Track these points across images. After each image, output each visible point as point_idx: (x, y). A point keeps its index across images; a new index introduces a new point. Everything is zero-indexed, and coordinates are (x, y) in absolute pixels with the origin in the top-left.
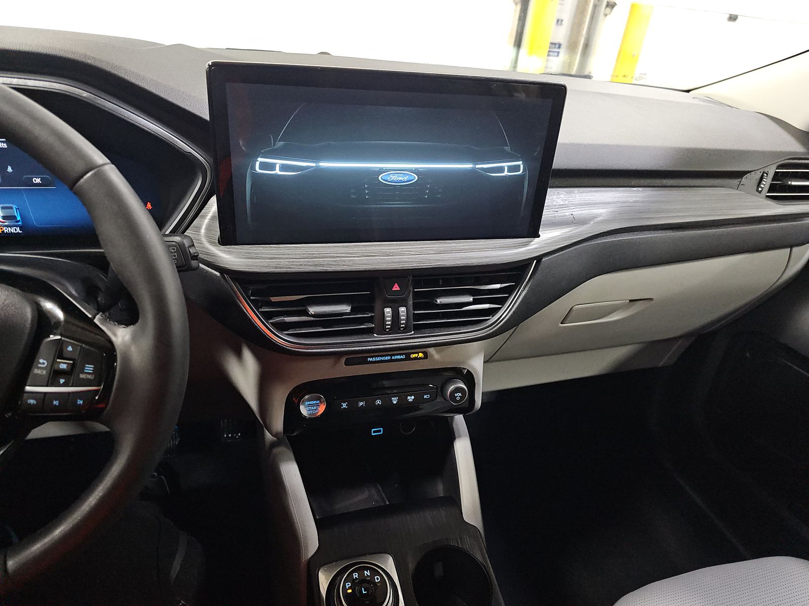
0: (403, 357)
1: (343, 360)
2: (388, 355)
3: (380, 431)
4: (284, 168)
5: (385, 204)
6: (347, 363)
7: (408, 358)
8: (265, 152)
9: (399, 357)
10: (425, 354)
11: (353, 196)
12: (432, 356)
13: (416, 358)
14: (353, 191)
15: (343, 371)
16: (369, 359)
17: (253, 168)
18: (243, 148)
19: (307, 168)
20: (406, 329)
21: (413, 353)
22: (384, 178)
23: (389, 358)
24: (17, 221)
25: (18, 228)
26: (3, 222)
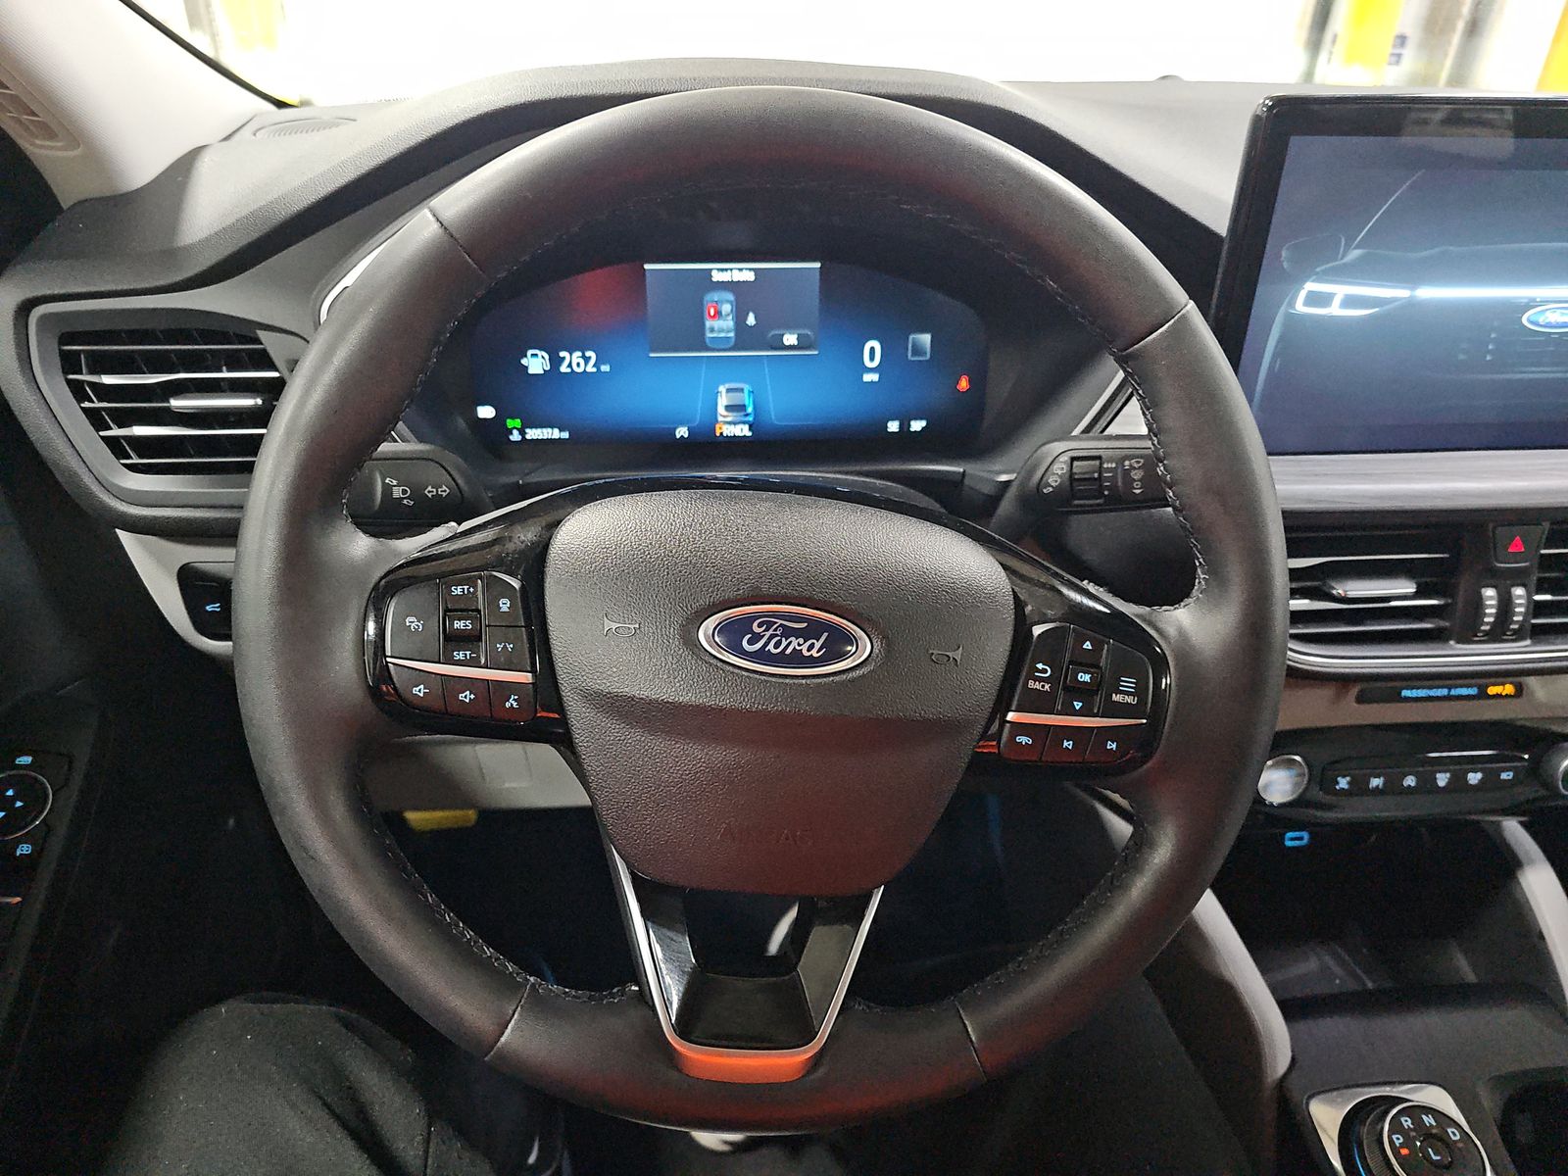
0: (1473, 691)
1: (1355, 691)
2: (1442, 687)
3: (1300, 839)
4: (1350, 302)
5: (1525, 372)
6: (1361, 699)
7: (1483, 695)
8: (1323, 271)
9: (1464, 691)
10: (1520, 690)
11: (1462, 357)
12: (1532, 693)
13: (1498, 696)
14: (1464, 346)
15: (1352, 713)
16: (1406, 693)
17: (1292, 304)
18: (1285, 265)
19: (1394, 300)
20: (1519, 635)
21: (1494, 685)
22: (1533, 319)
23: (1445, 692)
24: (747, 415)
25: (747, 427)
26: (724, 416)
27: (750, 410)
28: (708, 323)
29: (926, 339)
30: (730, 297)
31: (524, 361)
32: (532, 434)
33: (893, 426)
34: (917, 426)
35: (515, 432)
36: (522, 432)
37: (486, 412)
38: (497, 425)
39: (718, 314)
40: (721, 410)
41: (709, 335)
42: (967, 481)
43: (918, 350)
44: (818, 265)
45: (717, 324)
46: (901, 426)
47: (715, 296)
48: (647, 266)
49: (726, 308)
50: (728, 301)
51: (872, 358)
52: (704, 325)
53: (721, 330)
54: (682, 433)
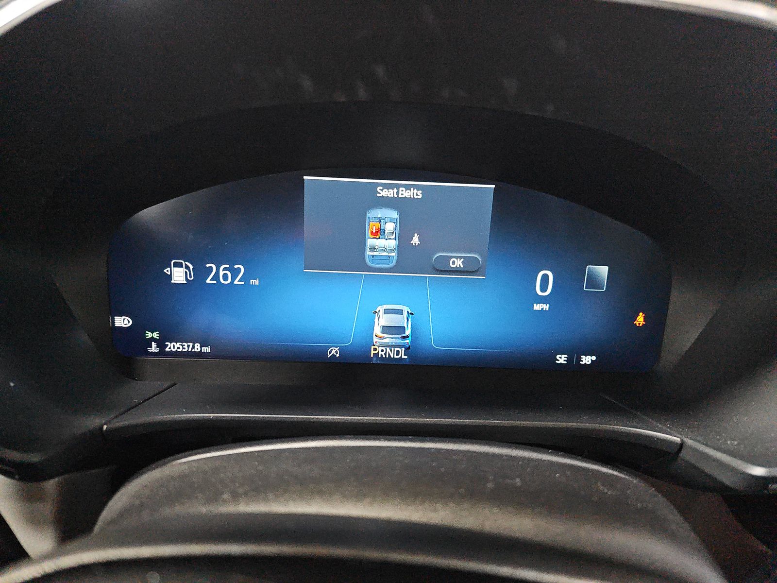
24: (404, 338)
25: (402, 351)
26: (380, 338)
27: (408, 332)
28: (370, 242)
29: (603, 271)
30: (394, 215)
31: (167, 271)
32: (171, 347)
33: (562, 359)
34: (587, 360)
35: (154, 344)
36: (161, 344)
37: (122, 322)
38: (134, 335)
39: (379, 233)
40: (377, 331)
41: (369, 253)
42: (683, 454)
43: (593, 281)
44: (493, 186)
45: (380, 243)
46: (569, 360)
47: (379, 213)
48: (305, 177)
49: (390, 227)
50: (391, 220)
51: (544, 288)
52: (364, 244)
53: (384, 250)
54: (333, 352)
